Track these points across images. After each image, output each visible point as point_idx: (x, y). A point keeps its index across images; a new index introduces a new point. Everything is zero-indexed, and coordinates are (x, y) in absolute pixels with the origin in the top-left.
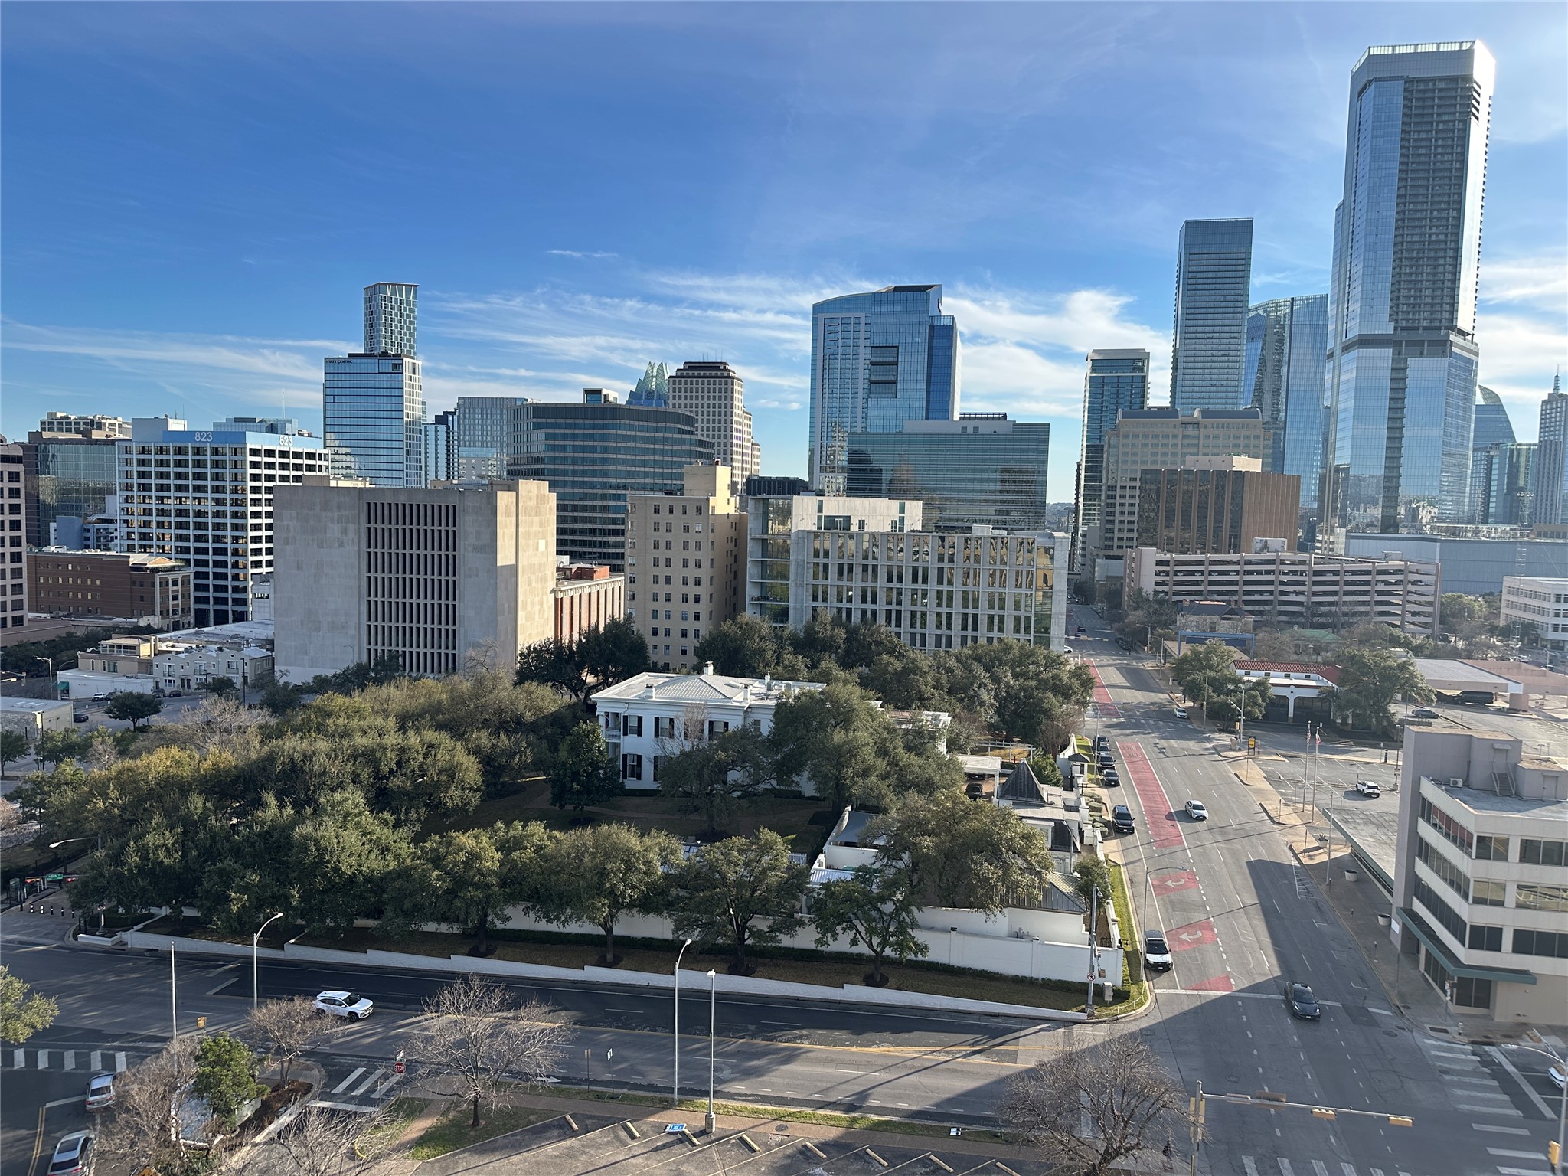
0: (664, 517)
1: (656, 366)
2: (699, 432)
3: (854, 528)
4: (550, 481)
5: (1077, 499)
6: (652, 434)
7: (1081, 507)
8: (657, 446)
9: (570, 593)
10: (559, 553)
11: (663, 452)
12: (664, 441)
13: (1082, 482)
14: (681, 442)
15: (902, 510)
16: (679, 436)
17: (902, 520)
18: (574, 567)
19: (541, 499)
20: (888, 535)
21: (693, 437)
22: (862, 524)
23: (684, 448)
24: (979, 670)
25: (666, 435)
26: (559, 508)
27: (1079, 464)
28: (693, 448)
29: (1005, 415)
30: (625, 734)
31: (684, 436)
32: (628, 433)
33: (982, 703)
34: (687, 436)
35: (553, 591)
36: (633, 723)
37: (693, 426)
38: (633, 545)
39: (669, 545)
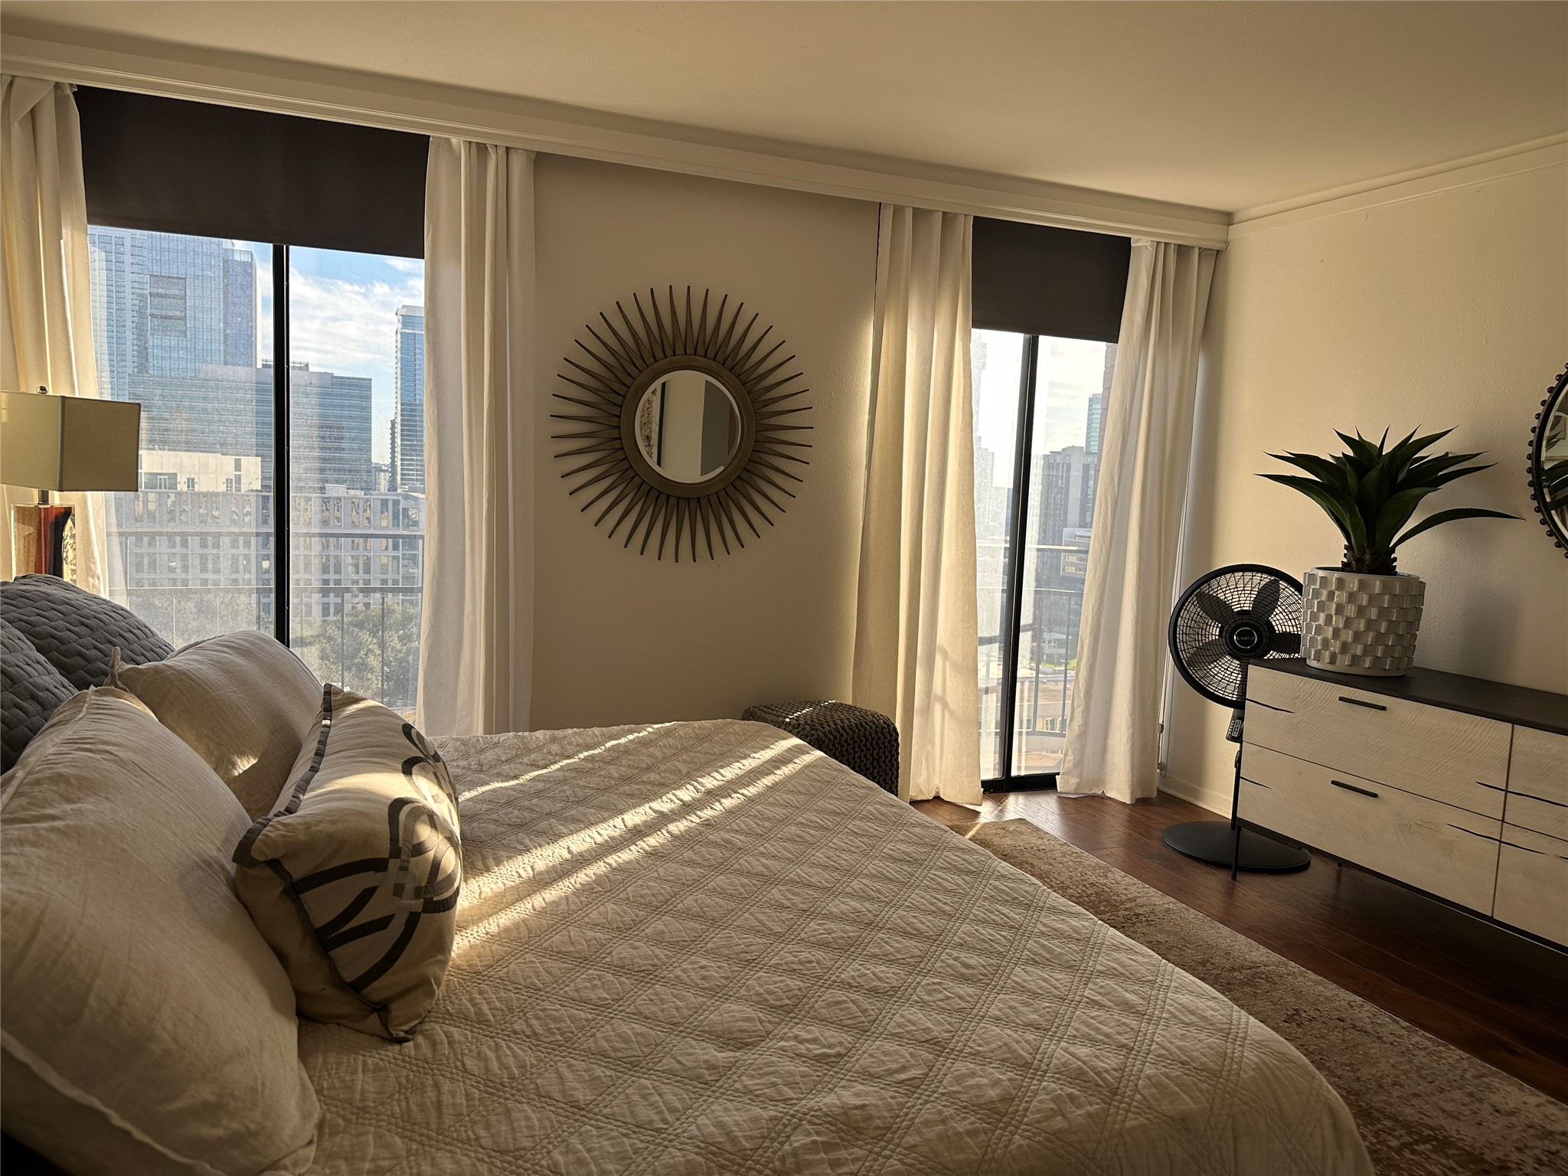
3: (182, 487)
5: (393, 458)
7: (399, 463)
13: (398, 441)
15: (238, 466)
17: (238, 479)
20: (224, 494)
22: (191, 482)
24: (365, 636)
27: (393, 423)
29: (307, 365)
33: (372, 670)
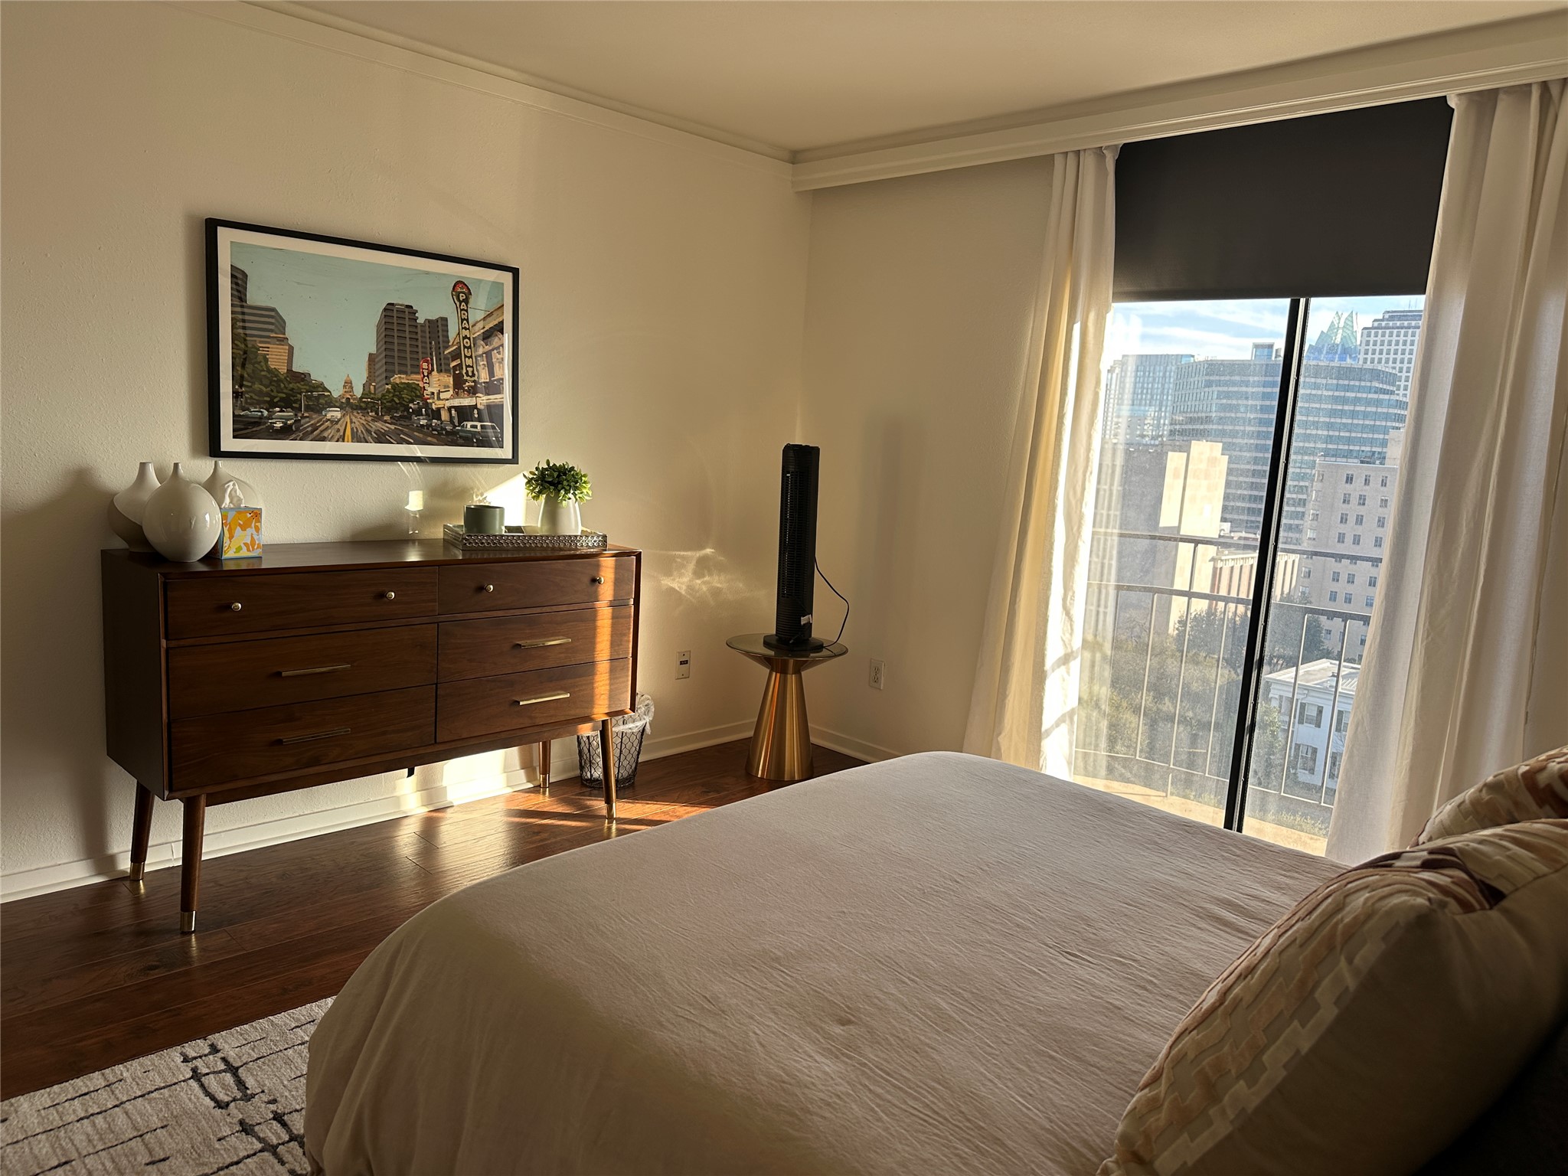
0: (1357, 488)
1: (1346, 315)
2: (1401, 392)
4: (1224, 443)
6: (1342, 394)
8: (1346, 408)
9: (1231, 563)
10: (1224, 520)
11: (1353, 414)
12: (1356, 401)
14: (1378, 403)
16: (1375, 396)
18: (1236, 535)
19: (1212, 461)
21: (1394, 397)
23: (1379, 410)
25: (1359, 395)
26: (1230, 472)
28: (1391, 411)
30: (1301, 722)
31: (1382, 396)
32: (1314, 392)
34: (1386, 397)
35: (1213, 559)
36: (1312, 712)
37: (1393, 385)
38: (1316, 517)
39: (1360, 520)
